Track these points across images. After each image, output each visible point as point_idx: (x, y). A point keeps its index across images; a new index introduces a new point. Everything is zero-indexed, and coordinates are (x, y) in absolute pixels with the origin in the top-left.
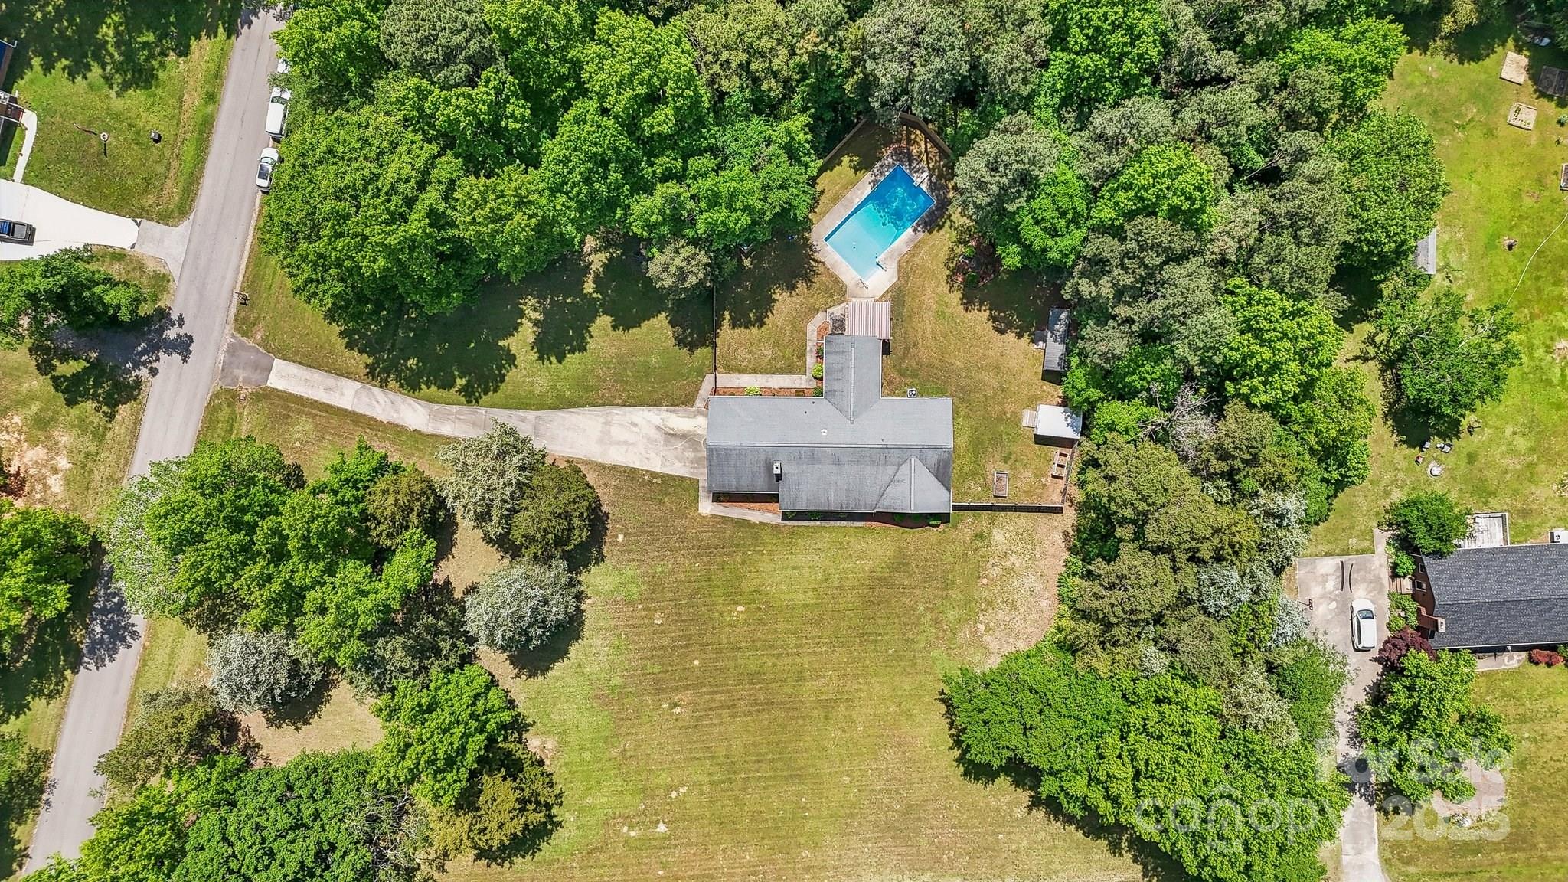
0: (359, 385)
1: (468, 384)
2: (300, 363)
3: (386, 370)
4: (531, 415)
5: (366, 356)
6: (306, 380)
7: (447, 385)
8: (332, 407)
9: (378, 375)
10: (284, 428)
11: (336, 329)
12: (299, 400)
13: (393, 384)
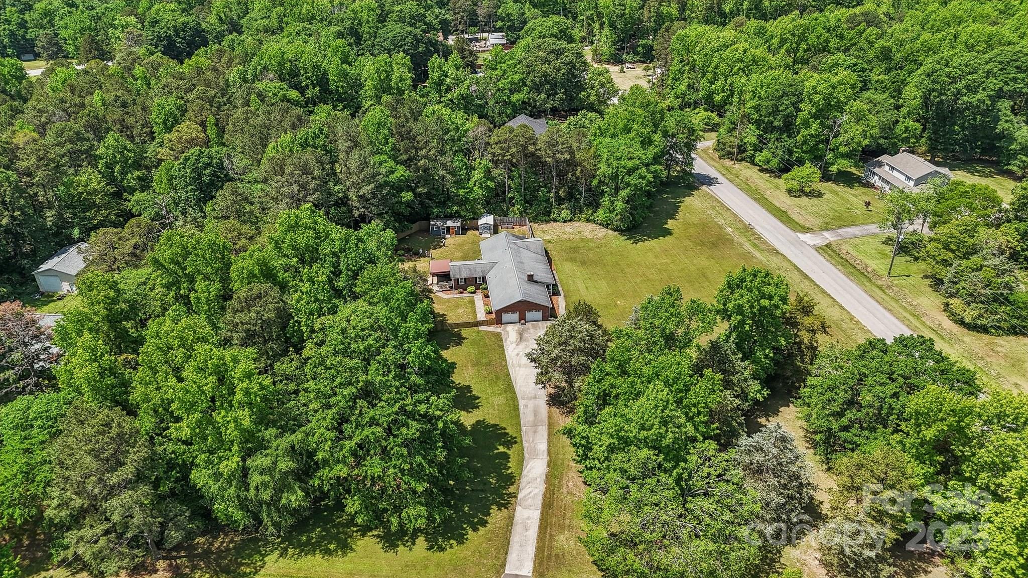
0: (518, 508)
1: (503, 444)
2: (506, 553)
3: (501, 496)
4: (522, 403)
5: (491, 511)
6: (521, 546)
7: (506, 457)
8: (541, 524)
9: (506, 501)
10: (567, 557)
11: (471, 534)
12: (539, 550)
13: (512, 489)
